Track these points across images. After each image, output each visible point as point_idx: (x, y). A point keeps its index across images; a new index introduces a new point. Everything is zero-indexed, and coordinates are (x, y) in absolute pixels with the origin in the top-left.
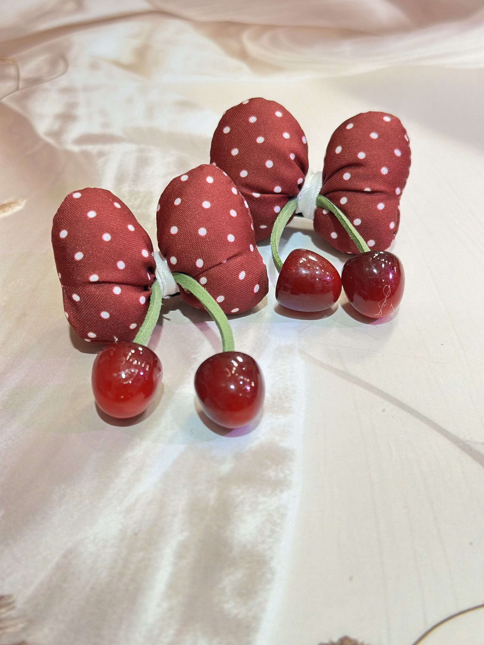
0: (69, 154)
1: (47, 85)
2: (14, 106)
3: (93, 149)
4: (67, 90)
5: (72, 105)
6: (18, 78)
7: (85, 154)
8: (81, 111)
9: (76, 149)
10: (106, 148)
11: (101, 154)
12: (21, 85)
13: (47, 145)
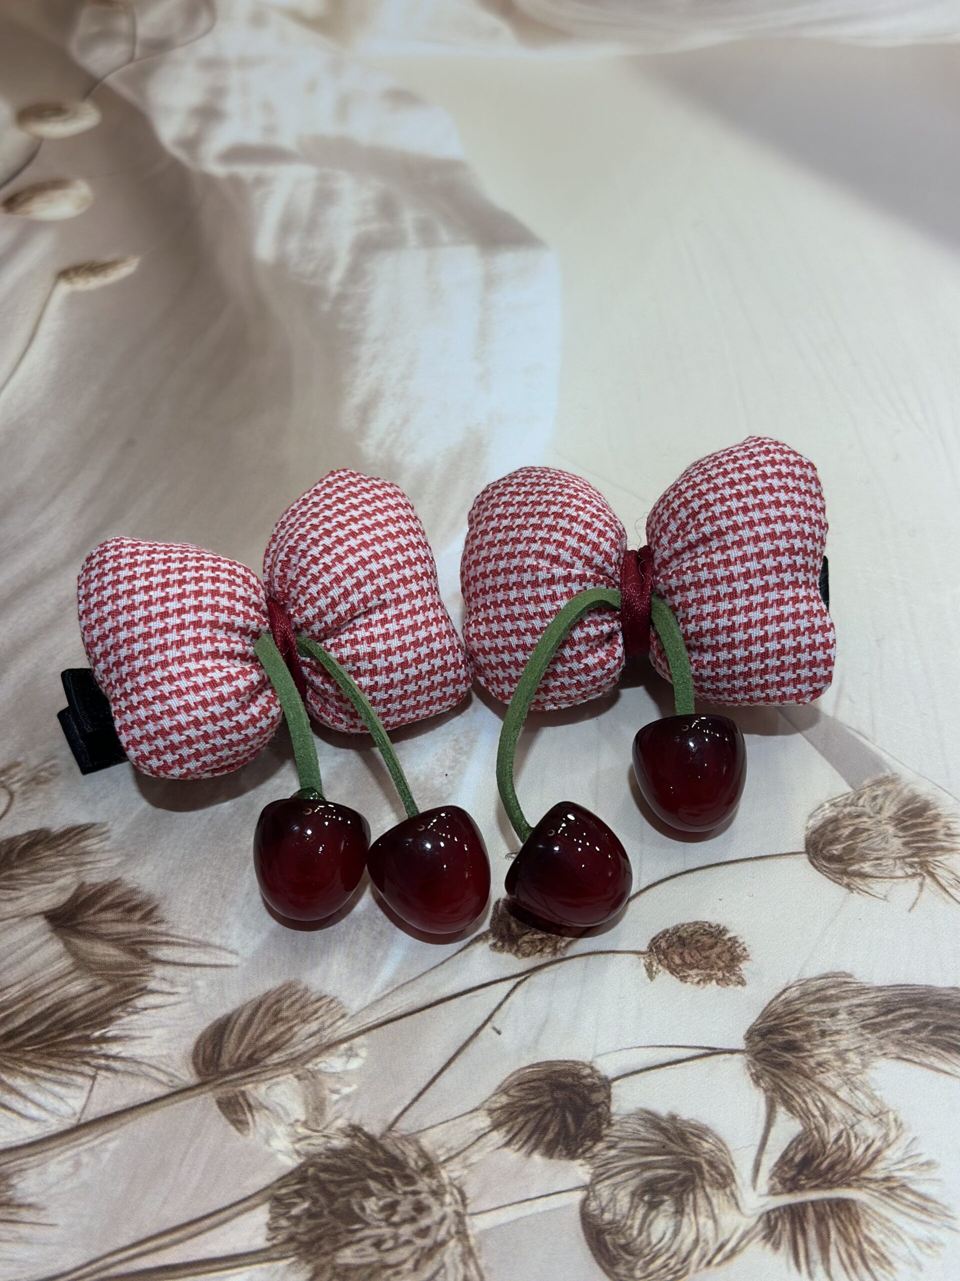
0: (209, 181)
1: (178, 53)
2: (125, 91)
3: (246, 171)
4: (212, 64)
5: (218, 92)
6: (132, 38)
7: (236, 182)
8: (232, 104)
9: (218, 170)
10: (270, 170)
11: (260, 181)
12: (138, 52)
13: (175, 163)
